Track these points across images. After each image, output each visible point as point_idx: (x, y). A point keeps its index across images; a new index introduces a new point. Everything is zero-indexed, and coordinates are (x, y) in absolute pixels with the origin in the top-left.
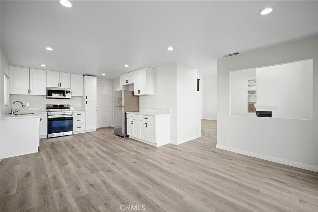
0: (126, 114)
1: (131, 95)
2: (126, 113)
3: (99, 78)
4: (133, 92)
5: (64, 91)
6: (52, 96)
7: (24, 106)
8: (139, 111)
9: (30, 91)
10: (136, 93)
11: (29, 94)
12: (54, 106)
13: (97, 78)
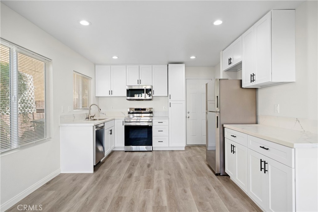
0: (224, 128)
1: (238, 87)
2: (223, 125)
3: (189, 66)
4: (241, 81)
5: (144, 89)
6: (134, 96)
7: (100, 109)
8: (257, 123)
9: (111, 92)
10: (247, 83)
11: (110, 95)
12: (136, 109)
13: (185, 66)
